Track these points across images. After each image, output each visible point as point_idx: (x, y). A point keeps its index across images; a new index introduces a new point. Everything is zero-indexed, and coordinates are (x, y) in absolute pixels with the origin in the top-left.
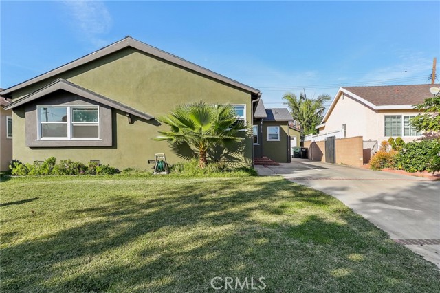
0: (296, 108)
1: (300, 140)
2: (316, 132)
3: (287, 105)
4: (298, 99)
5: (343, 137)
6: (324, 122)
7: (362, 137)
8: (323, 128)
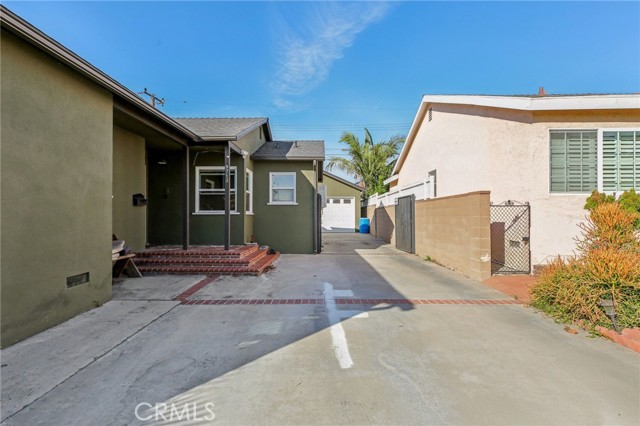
0: (357, 154)
1: (360, 205)
2: (384, 190)
3: (348, 152)
4: (362, 142)
5: (432, 197)
6: (397, 173)
7: (488, 193)
8: (395, 183)
